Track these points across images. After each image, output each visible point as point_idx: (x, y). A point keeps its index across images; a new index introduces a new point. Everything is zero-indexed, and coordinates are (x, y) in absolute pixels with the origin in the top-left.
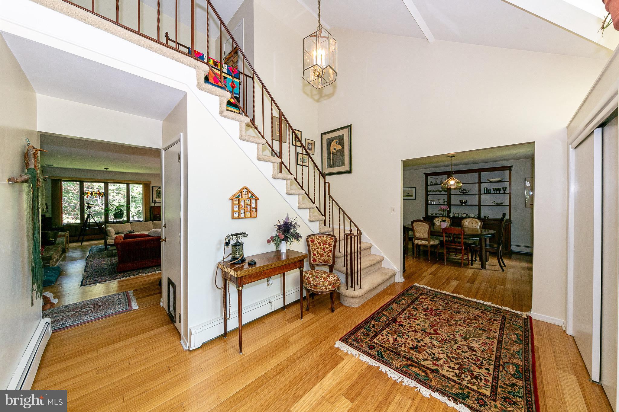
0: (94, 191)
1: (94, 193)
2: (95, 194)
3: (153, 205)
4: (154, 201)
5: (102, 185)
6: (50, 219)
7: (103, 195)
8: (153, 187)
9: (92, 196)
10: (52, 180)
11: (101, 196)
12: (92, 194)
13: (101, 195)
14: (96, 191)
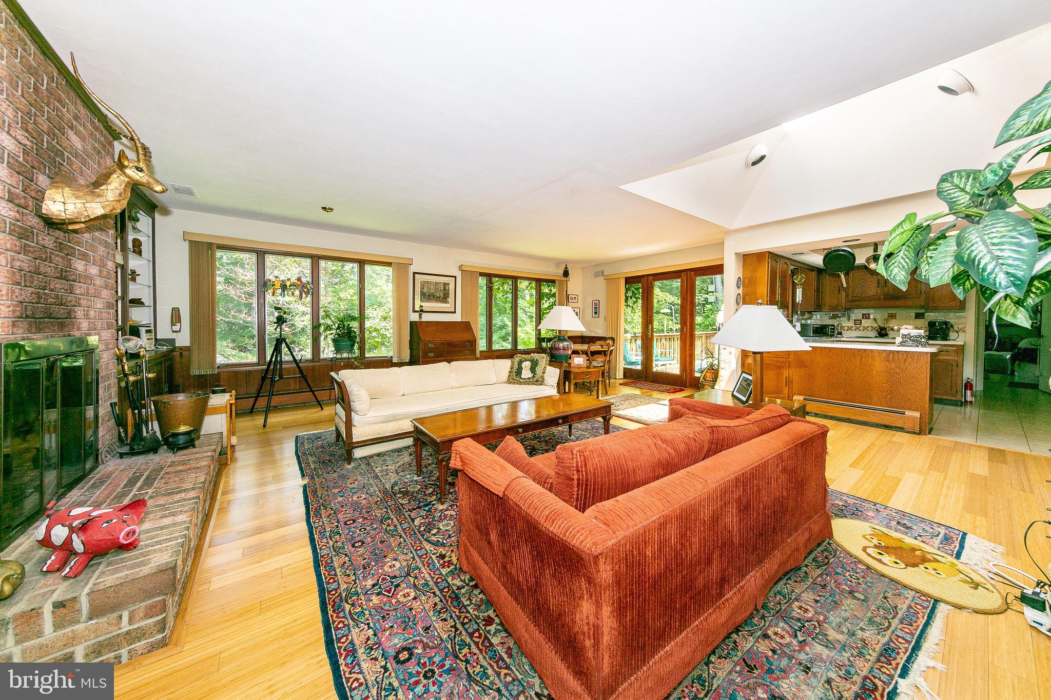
0: (289, 279)
1: (288, 284)
2: (290, 286)
3: (415, 317)
4: (417, 308)
5: (307, 263)
6: (187, 349)
7: (308, 290)
8: (415, 273)
9: (284, 291)
10: (190, 241)
11: (305, 292)
12: (284, 287)
13: (306, 290)
14: (294, 280)
